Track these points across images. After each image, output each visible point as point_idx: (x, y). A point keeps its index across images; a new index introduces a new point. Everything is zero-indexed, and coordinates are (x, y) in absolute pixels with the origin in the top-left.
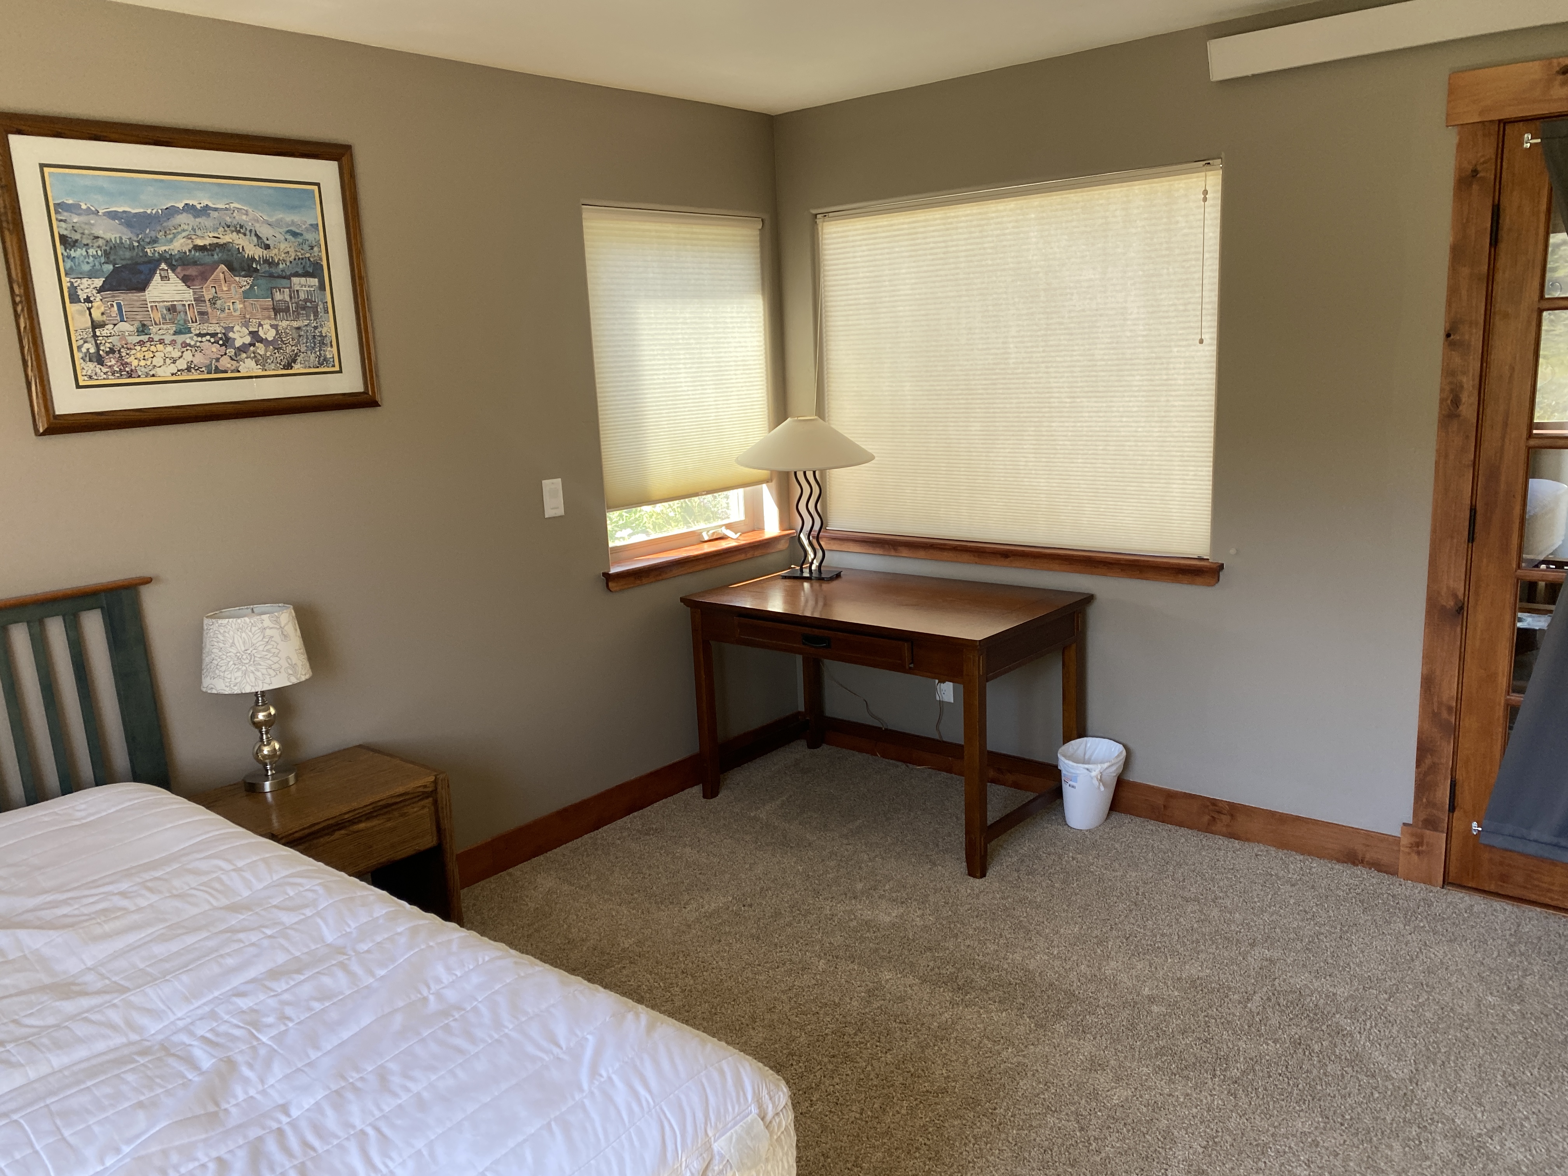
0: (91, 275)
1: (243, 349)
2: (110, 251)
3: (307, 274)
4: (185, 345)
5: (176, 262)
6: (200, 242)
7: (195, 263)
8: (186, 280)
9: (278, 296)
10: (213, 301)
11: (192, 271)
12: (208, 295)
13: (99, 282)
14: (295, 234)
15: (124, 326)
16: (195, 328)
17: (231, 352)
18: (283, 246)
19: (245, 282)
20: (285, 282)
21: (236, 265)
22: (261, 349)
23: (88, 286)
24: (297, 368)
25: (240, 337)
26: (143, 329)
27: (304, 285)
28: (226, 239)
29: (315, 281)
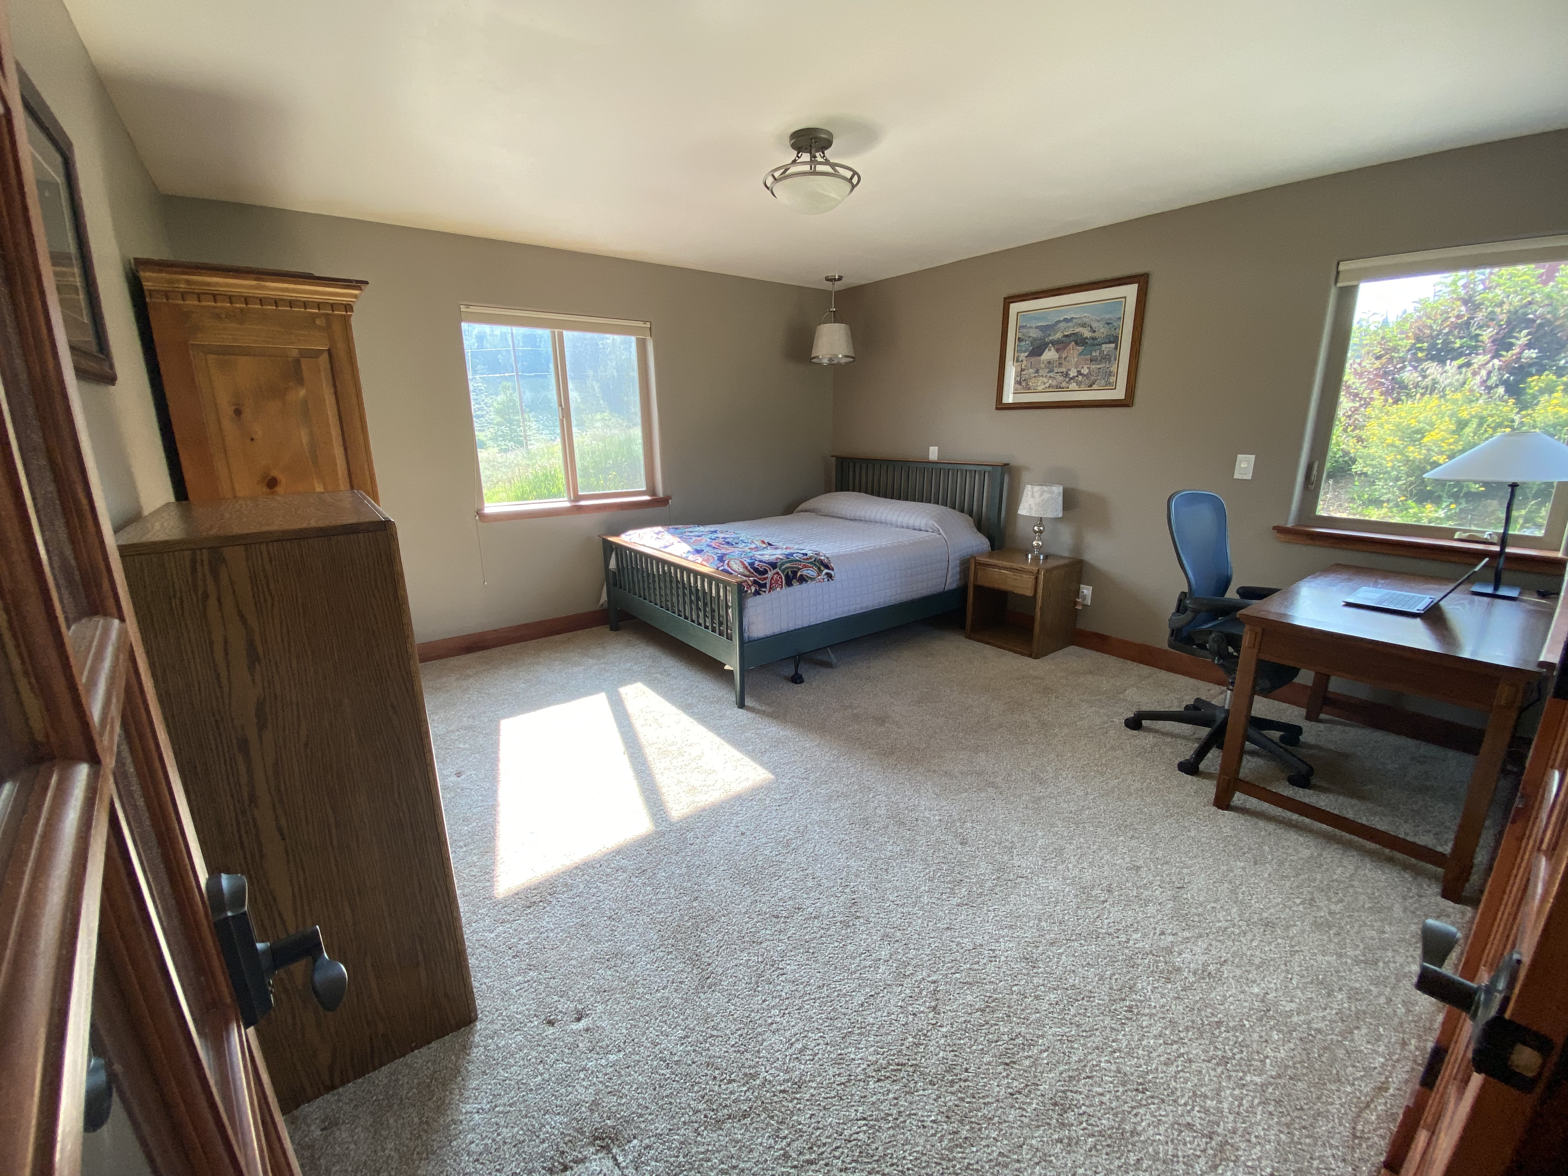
0: (1025, 351)
1: (1073, 378)
2: (1035, 340)
3: (1110, 342)
4: (1050, 377)
5: (1053, 343)
6: (1066, 333)
8: (1057, 350)
9: (1094, 354)
11: (1060, 346)
12: (1064, 356)
13: (1027, 354)
14: (1108, 324)
15: (1031, 370)
16: (1056, 370)
17: (1068, 379)
18: (1101, 330)
19: (1080, 349)
20: (1098, 347)
21: (1078, 341)
22: (1080, 378)
23: (1023, 356)
24: (1095, 387)
25: (1073, 373)
26: (1037, 371)
27: (1107, 348)
29: (1113, 345)
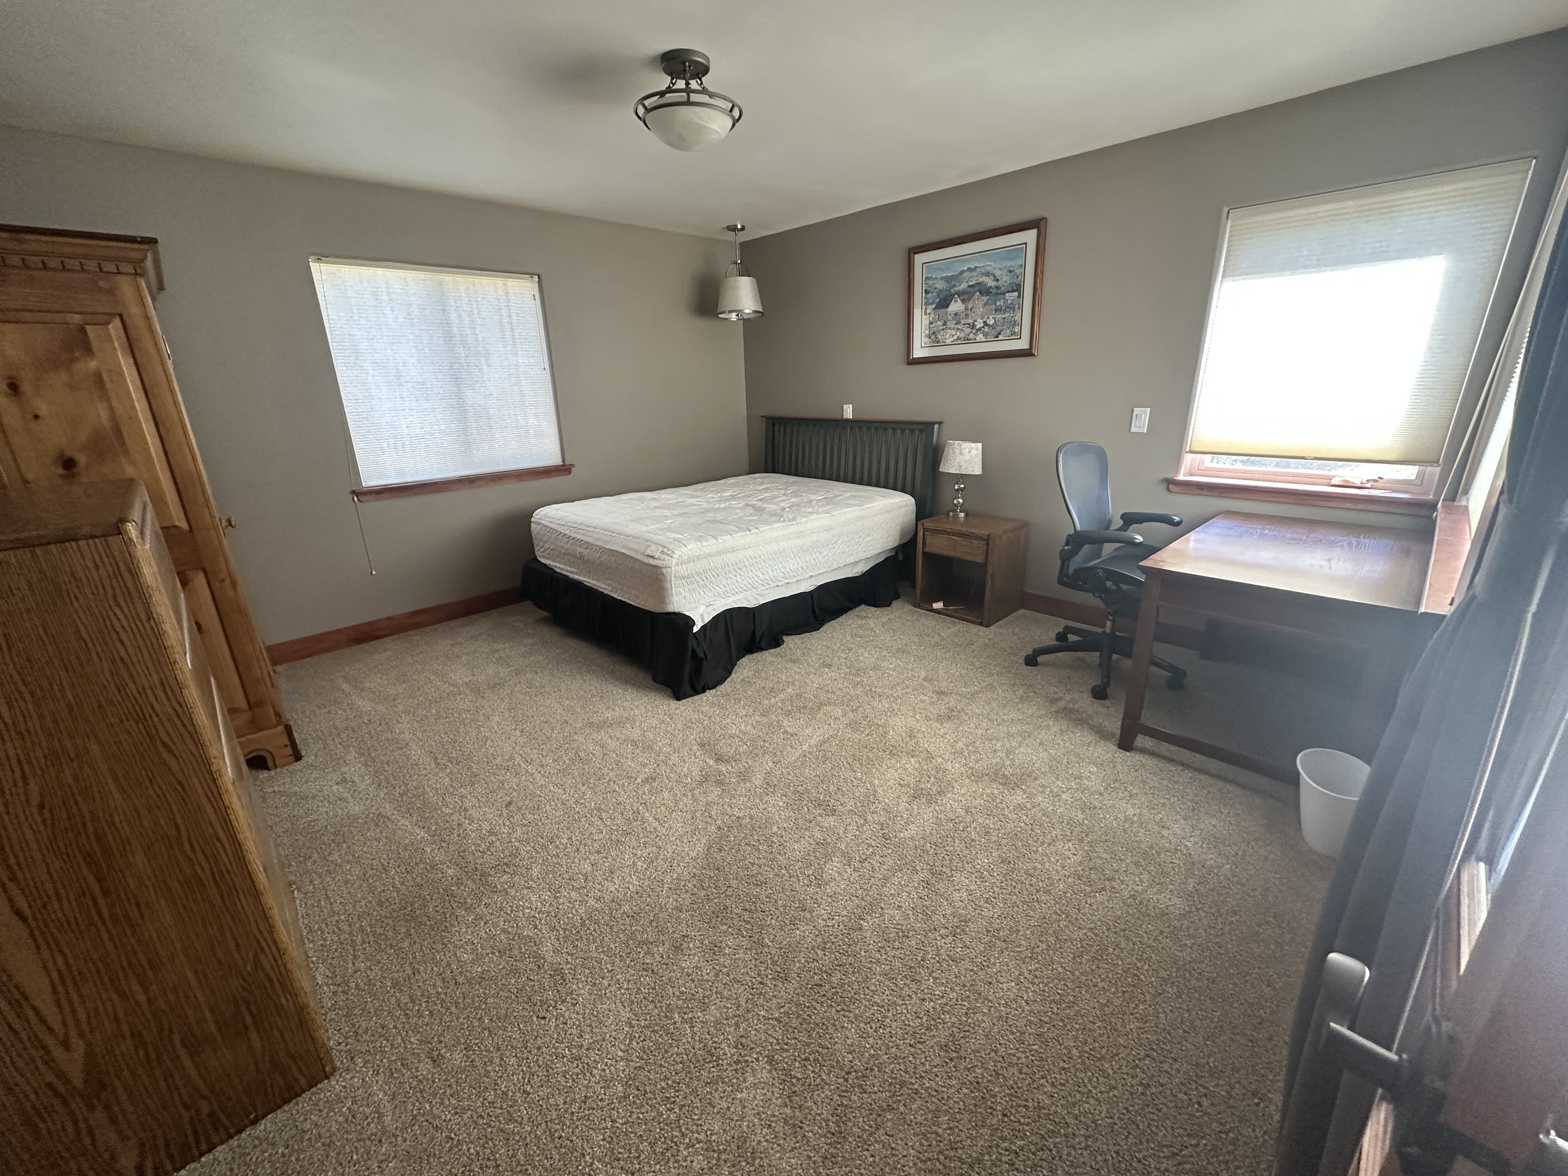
0: (932, 304)
1: (980, 329)
2: (941, 291)
3: (1013, 291)
4: (958, 329)
5: (959, 294)
6: (971, 283)
7: (968, 293)
8: (963, 301)
9: (998, 303)
10: (971, 309)
11: (966, 297)
12: (970, 306)
13: (934, 306)
14: (1010, 272)
15: (939, 323)
16: (963, 321)
17: (974, 331)
18: (1005, 279)
19: (985, 298)
20: (1002, 296)
21: (983, 291)
22: (986, 329)
23: (930, 308)
24: (1001, 337)
25: (979, 324)
26: (945, 324)
27: (1011, 296)
28: (982, 280)
29: (1016, 294)
